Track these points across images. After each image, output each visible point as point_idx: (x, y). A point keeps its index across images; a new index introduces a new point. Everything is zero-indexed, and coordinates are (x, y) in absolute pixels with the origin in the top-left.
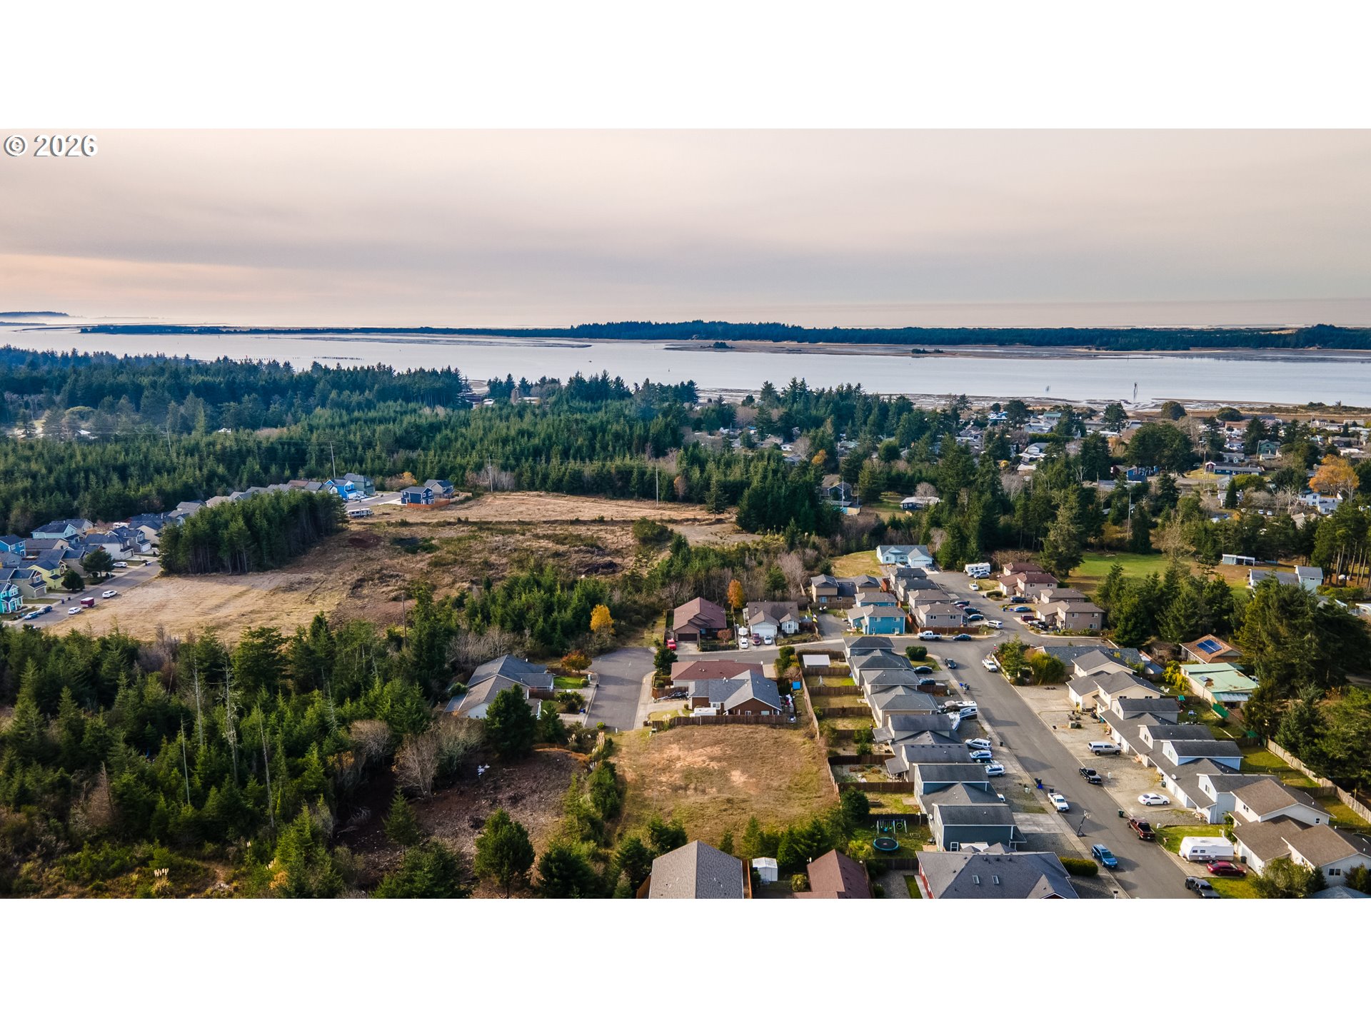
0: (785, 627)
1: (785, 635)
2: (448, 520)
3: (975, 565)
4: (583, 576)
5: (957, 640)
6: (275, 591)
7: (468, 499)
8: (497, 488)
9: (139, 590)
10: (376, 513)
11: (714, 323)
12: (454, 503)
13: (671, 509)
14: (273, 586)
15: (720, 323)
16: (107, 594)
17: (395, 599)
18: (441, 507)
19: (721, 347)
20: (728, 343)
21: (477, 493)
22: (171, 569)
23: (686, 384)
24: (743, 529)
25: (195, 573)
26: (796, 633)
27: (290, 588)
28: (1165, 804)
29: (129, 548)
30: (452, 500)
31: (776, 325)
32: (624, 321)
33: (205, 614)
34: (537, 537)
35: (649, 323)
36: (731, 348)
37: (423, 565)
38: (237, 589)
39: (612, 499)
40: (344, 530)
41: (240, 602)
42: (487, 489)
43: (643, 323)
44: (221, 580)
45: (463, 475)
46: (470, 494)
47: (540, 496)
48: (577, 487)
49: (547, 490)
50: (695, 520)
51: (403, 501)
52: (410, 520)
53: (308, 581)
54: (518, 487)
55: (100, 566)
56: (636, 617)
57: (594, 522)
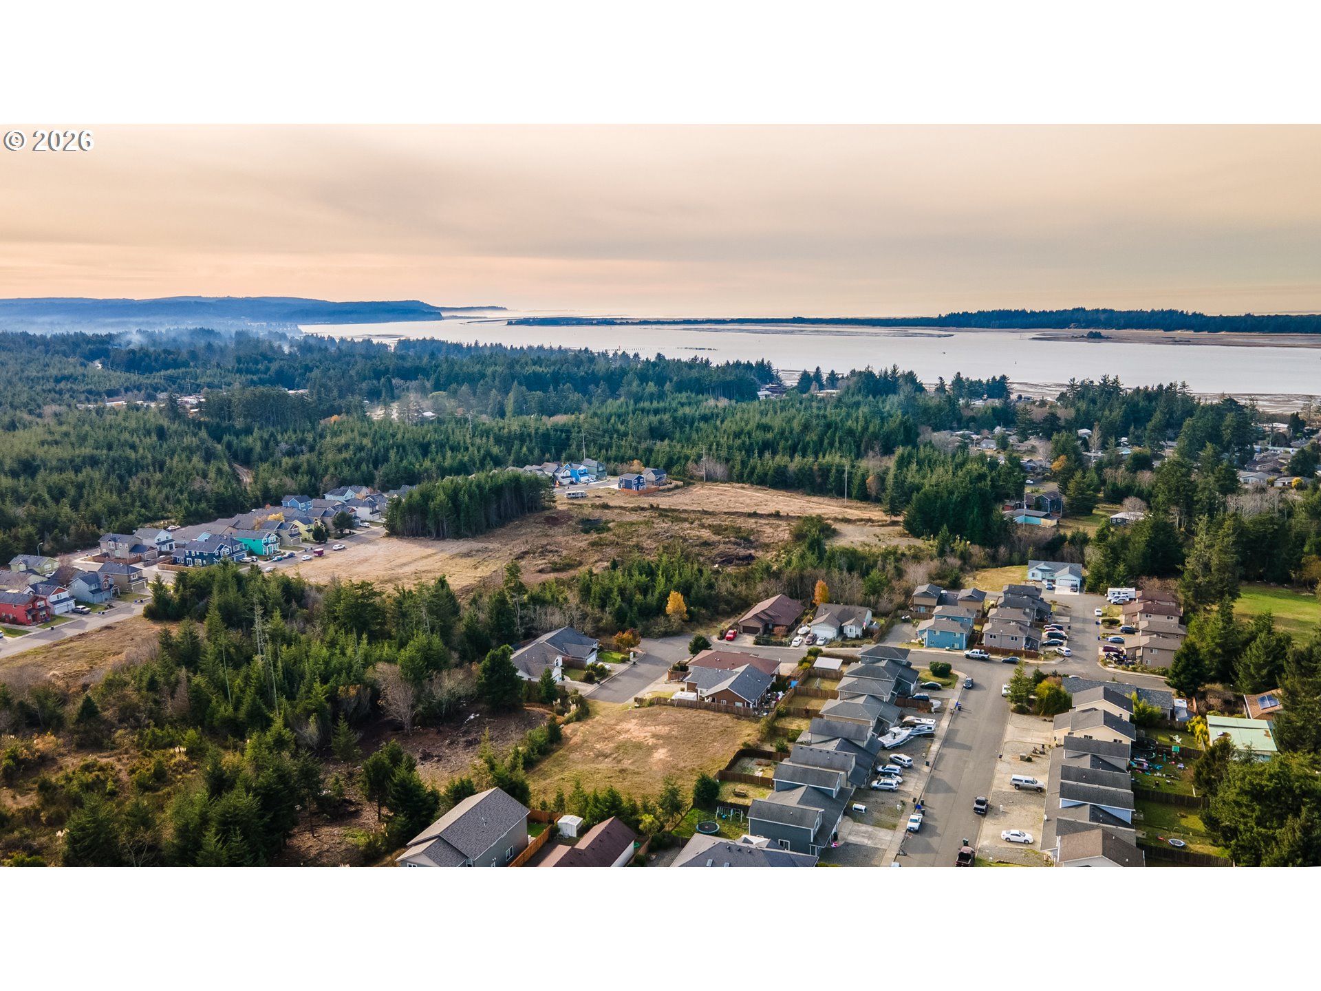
0: (847, 630)
1: (845, 638)
2: (642, 506)
3: (1119, 590)
4: (717, 566)
5: (1005, 662)
6: (453, 557)
7: (677, 487)
8: (711, 478)
9: (362, 546)
10: (591, 495)
11: (1097, 311)
12: (663, 491)
13: (857, 508)
14: (456, 551)
15: (1105, 311)
16: (336, 547)
17: (541, 571)
18: (648, 493)
19: (1096, 337)
20: (1103, 332)
21: (689, 481)
22: (393, 532)
23: (998, 378)
24: (910, 532)
25: (408, 536)
26: (857, 638)
27: (468, 555)
28: (1026, 842)
29: (377, 511)
30: (661, 488)
31: (1172, 312)
32: (997, 309)
33: (391, 569)
34: (703, 526)
35: (1024, 312)
36: (1107, 339)
37: (583, 544)
38: (430, 551)
39: (809, 495)
40: (550, 508)
41: (424, 562)
42: (701, 479)
43: (1016, 311)
44: (423, 543)
45: (685, 465)
46: (681, 483)
47: (743, 488)
48: (781, 481)
49: (752, 483)
50: (870, 520)
51: (620, 486)
52: (611, 504)
53: (485, 550)
54: (729, 479)
55: (345, 524)
56: (723, 606)
57: (770, 515)
